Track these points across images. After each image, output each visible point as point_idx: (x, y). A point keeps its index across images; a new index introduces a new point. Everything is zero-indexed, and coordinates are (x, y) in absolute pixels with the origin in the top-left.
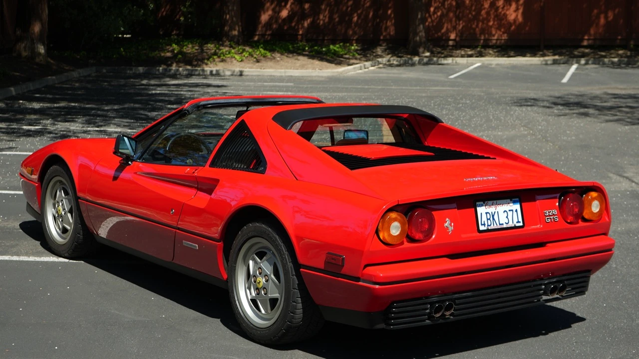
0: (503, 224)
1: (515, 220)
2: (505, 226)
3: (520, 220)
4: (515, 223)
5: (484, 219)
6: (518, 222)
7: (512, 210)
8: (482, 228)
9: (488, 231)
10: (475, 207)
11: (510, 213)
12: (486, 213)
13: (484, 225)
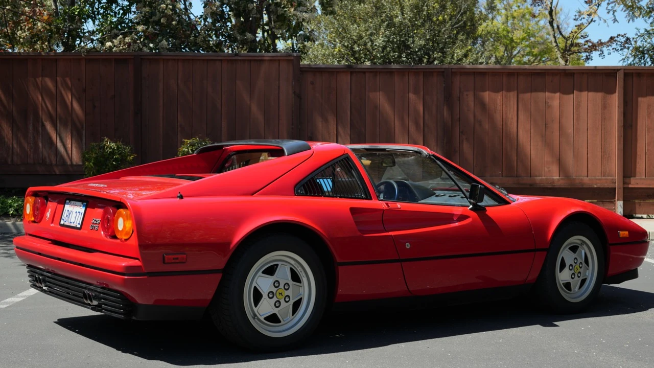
0: (71, 223)
1: (78, 222)
2: (72, 225)
3: (80, 223)
4: (77, 224)
5: (65, 216)
6: (79, 224)
7: (79, 212)
8: (62, 222)
9: (63, 225)
10: (64, 204)
11: (78, 214)
12: (68, 211)
13: (63, 220)
